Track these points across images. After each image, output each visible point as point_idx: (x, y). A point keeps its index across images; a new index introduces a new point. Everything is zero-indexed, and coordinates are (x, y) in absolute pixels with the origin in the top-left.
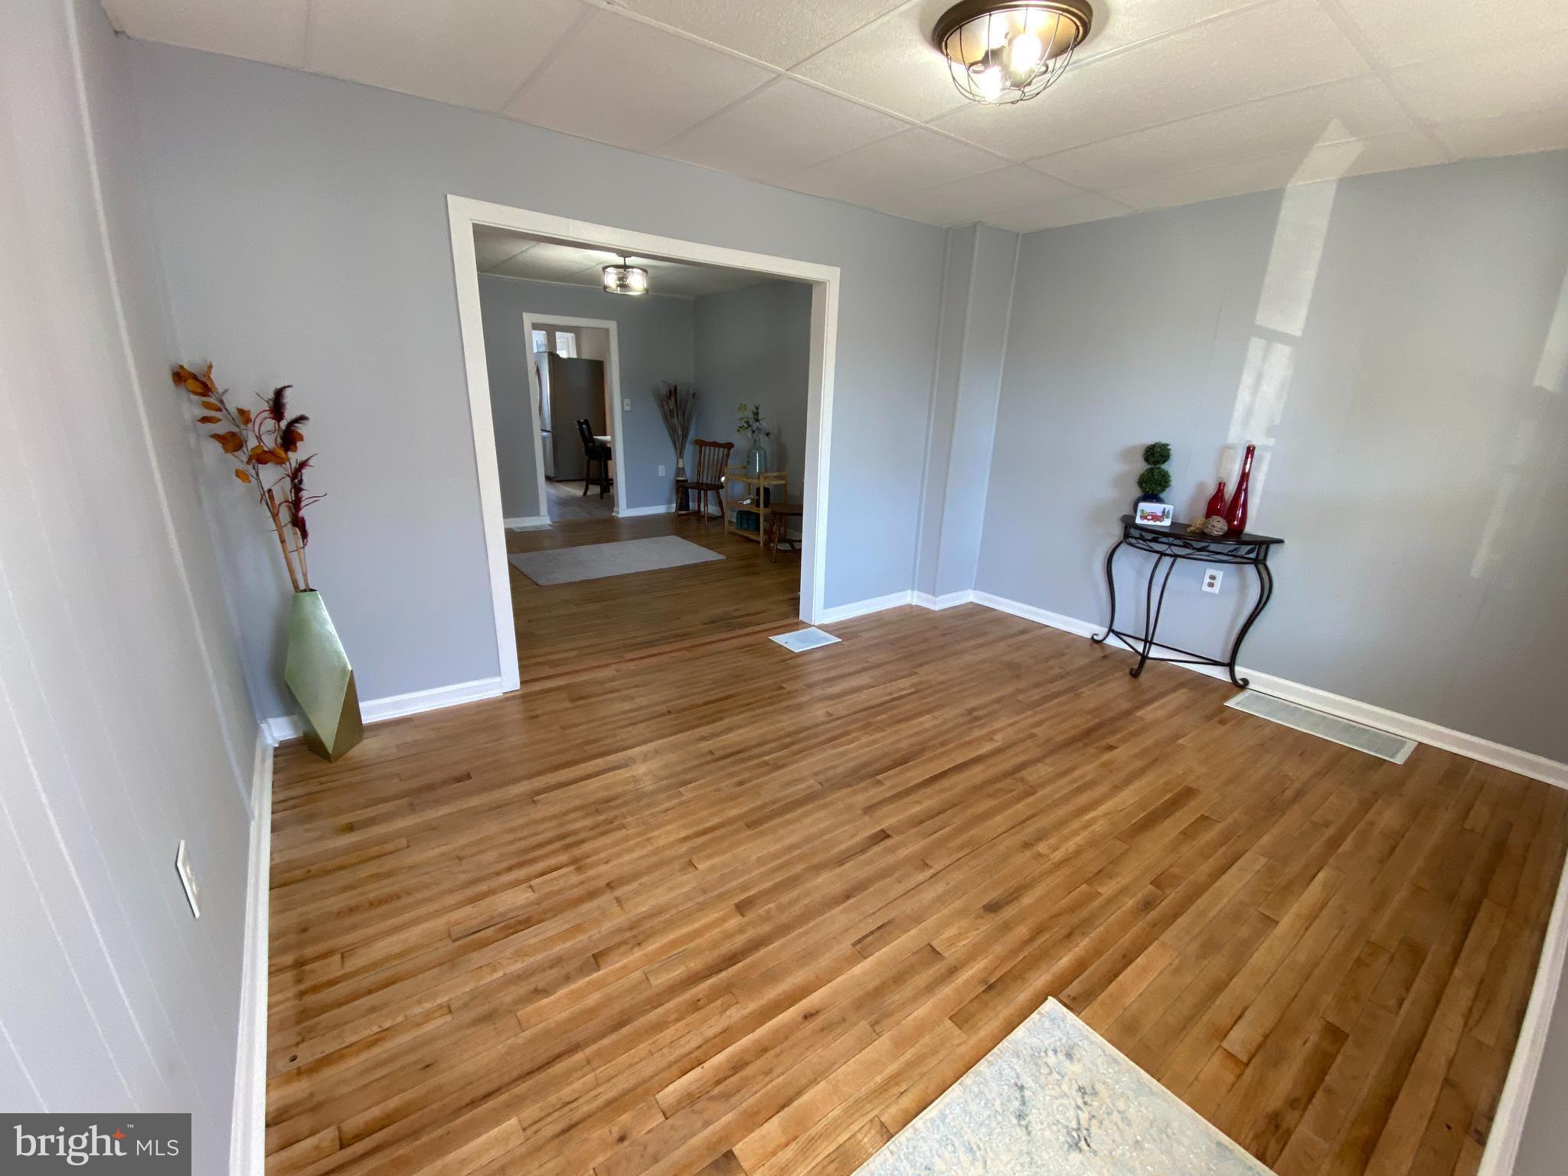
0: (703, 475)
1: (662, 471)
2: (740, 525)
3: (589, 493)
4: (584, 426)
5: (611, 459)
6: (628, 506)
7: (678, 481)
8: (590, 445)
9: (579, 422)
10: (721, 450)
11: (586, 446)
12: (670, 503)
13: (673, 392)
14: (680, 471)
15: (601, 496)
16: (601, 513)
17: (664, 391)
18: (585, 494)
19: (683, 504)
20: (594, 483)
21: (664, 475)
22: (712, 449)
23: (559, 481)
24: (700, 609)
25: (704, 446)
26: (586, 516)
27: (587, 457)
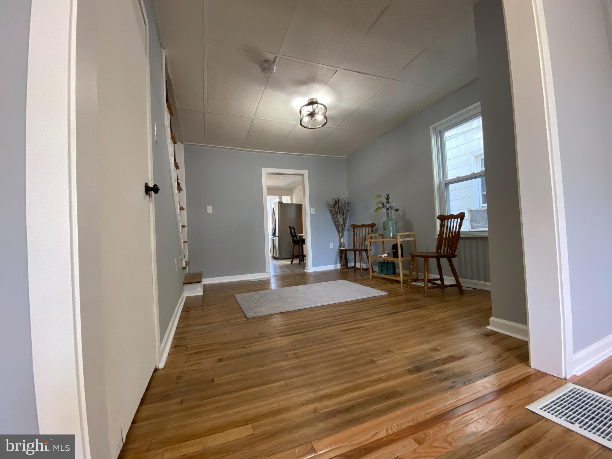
0: (357, 244)
1: (331, 245)
2: (382, 271)
3: (293, 263)
4: (292, 230)
5: (304, 244)
7: (341, 250)
8: (295, 238)
9: (290, 227)
10: (367, 228)
11: (293, 239)
12: (336, 263)
13: (337, 202)
14: (341, 244)
15: (300, 263)
16: (300, 271)
17: (332, 202)
18: (292, 263)
19: (345, 265)
20: (297, 257)
21: (333, 248)
22: (362, 228)
23: (281, 259)
24: (391, 349)
25: (356, 228)
26: (291, 273)
27: (293, 244)
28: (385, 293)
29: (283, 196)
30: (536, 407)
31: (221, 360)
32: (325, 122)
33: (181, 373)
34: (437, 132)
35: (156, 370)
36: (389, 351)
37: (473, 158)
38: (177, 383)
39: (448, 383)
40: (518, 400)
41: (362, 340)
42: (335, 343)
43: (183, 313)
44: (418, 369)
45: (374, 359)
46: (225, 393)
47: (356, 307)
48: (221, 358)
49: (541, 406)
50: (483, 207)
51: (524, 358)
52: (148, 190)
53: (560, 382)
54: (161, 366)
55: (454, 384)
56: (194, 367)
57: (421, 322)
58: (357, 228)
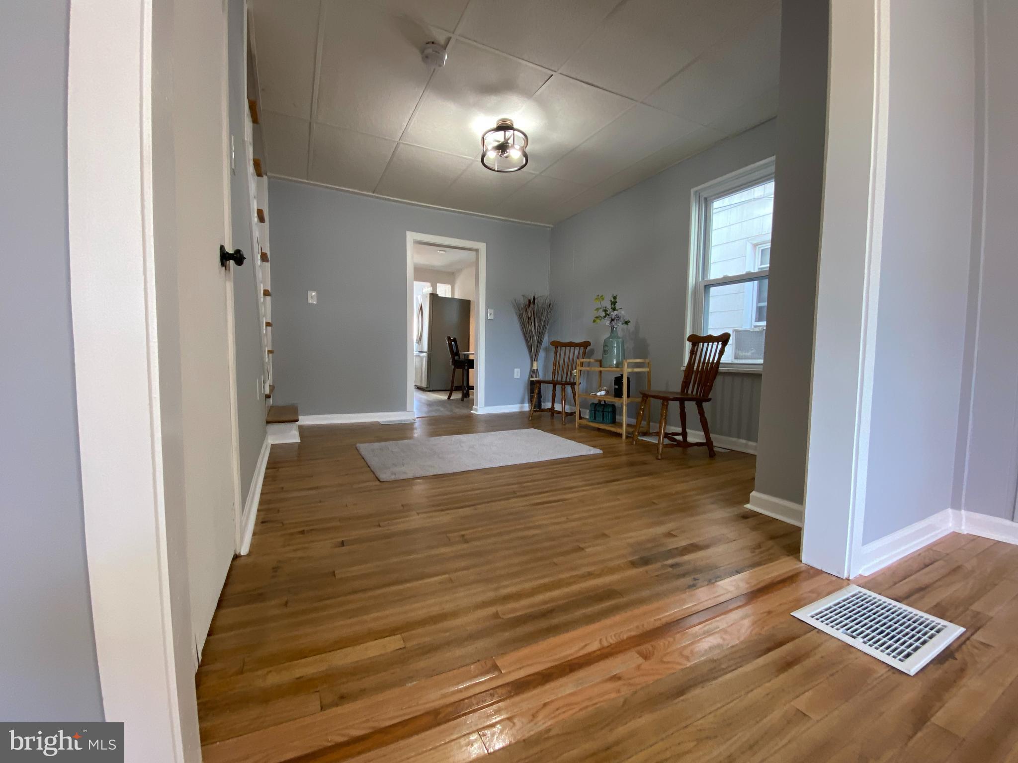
0: (558, 373)
1: (517, 373)
2: (594, 418)
3: (451, 398)
4: (453, 343)
5: (473, 367)
6: (487, 404)
7: (532, 381)
8: (457, 358)
9: (449, 338)
10: (577, 349)
11: (454, 359)
12: (522, 402)
13: (531, 302)
14: (533, 372)
15: (462, 400)
16: (464, 412)
17: (523, 302)
18: (449, 398)
19: (537, 406)
20: (458, 389)
21: (518, 377)
22: (568, 348)
23: (429, 391)
24: (606, 532)
25: (559, 347)
26: (448, 413)
27: (453, 367)
28: (598, 451)
29: (438, 284)
30: (805, 614)
31: (342, 544)
32: (524, 163)
33: (279, 562)
34: (701, 199)
35: (236, 557)
36: (604, 535)
37: (749, 247)
38: (273, 577)
39: (688, 580)
40: (781, 604)
41: (564, 519)
42: (522, 521)
43: (269, 470)
44: (645, 561)
45: (582, 545)
46: (355, 592)
47: (555, 469)
48: (343, 541)
49: (813, 613)
50: (755, 327)
51: (794, 548)
52: (225, 257)
53: (839, 583)
54: (244, 551)
55: (697, 581)
56: (300, 554)
57: (651, 495)
58: (561, 348)
